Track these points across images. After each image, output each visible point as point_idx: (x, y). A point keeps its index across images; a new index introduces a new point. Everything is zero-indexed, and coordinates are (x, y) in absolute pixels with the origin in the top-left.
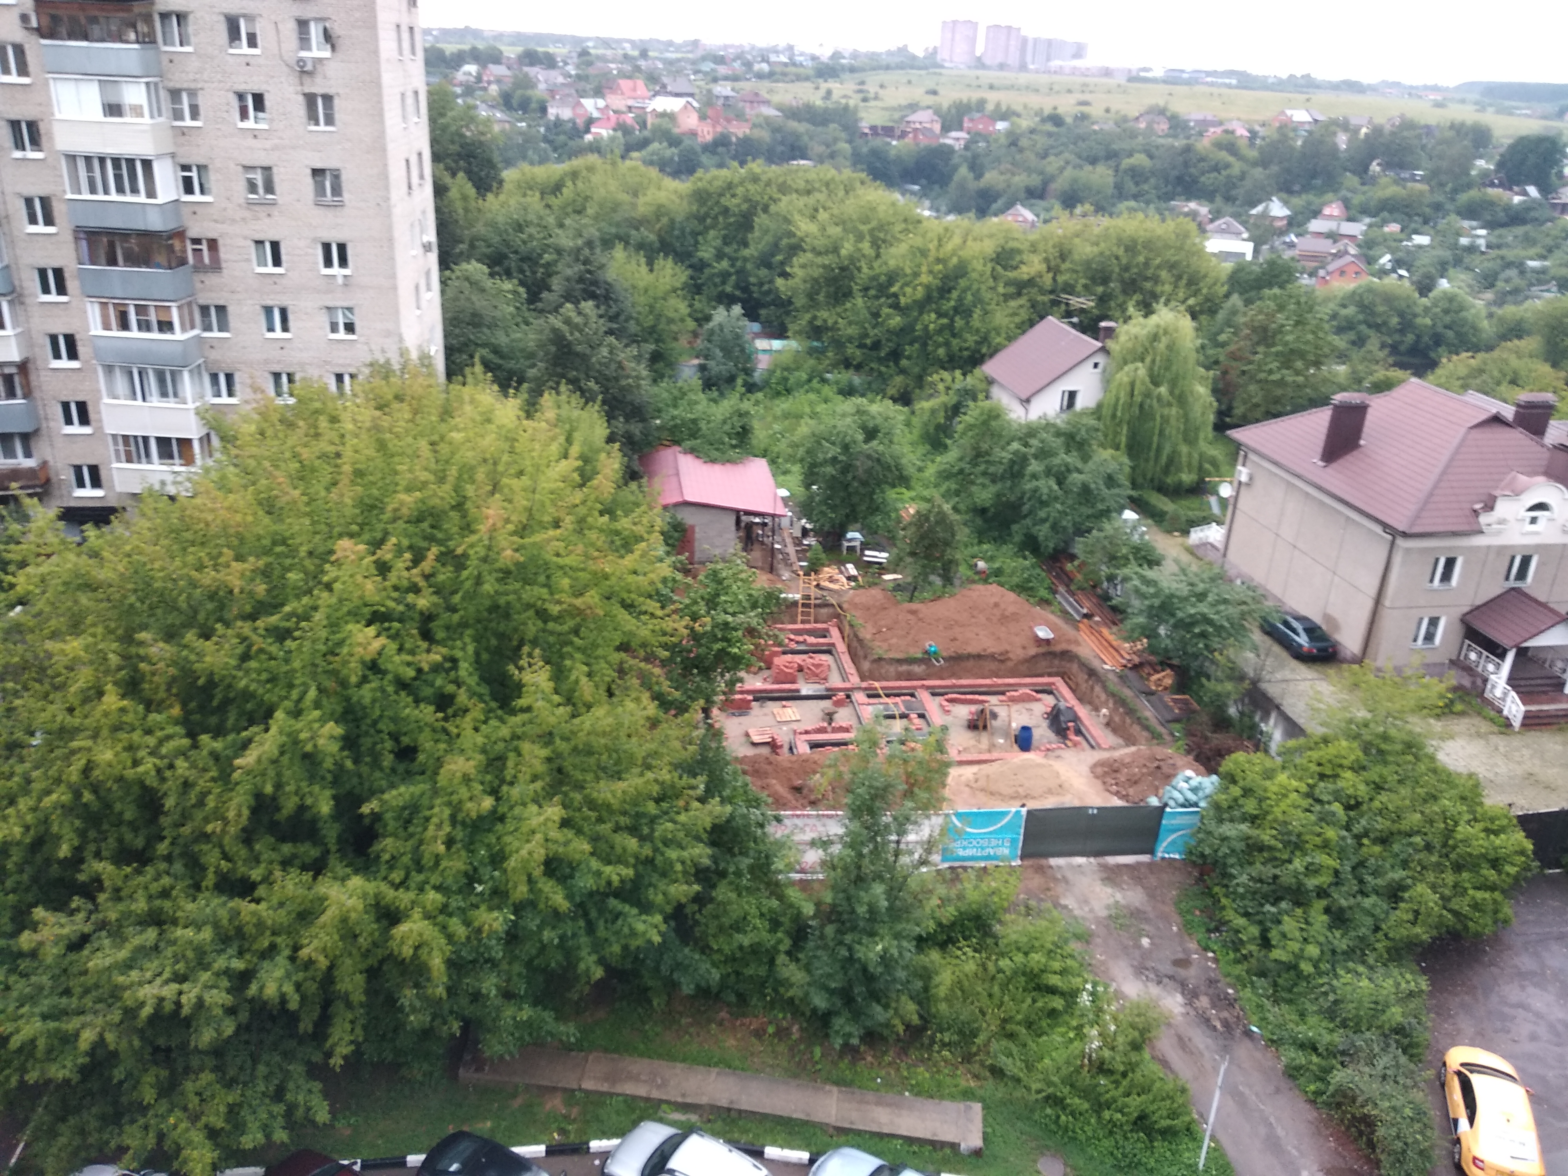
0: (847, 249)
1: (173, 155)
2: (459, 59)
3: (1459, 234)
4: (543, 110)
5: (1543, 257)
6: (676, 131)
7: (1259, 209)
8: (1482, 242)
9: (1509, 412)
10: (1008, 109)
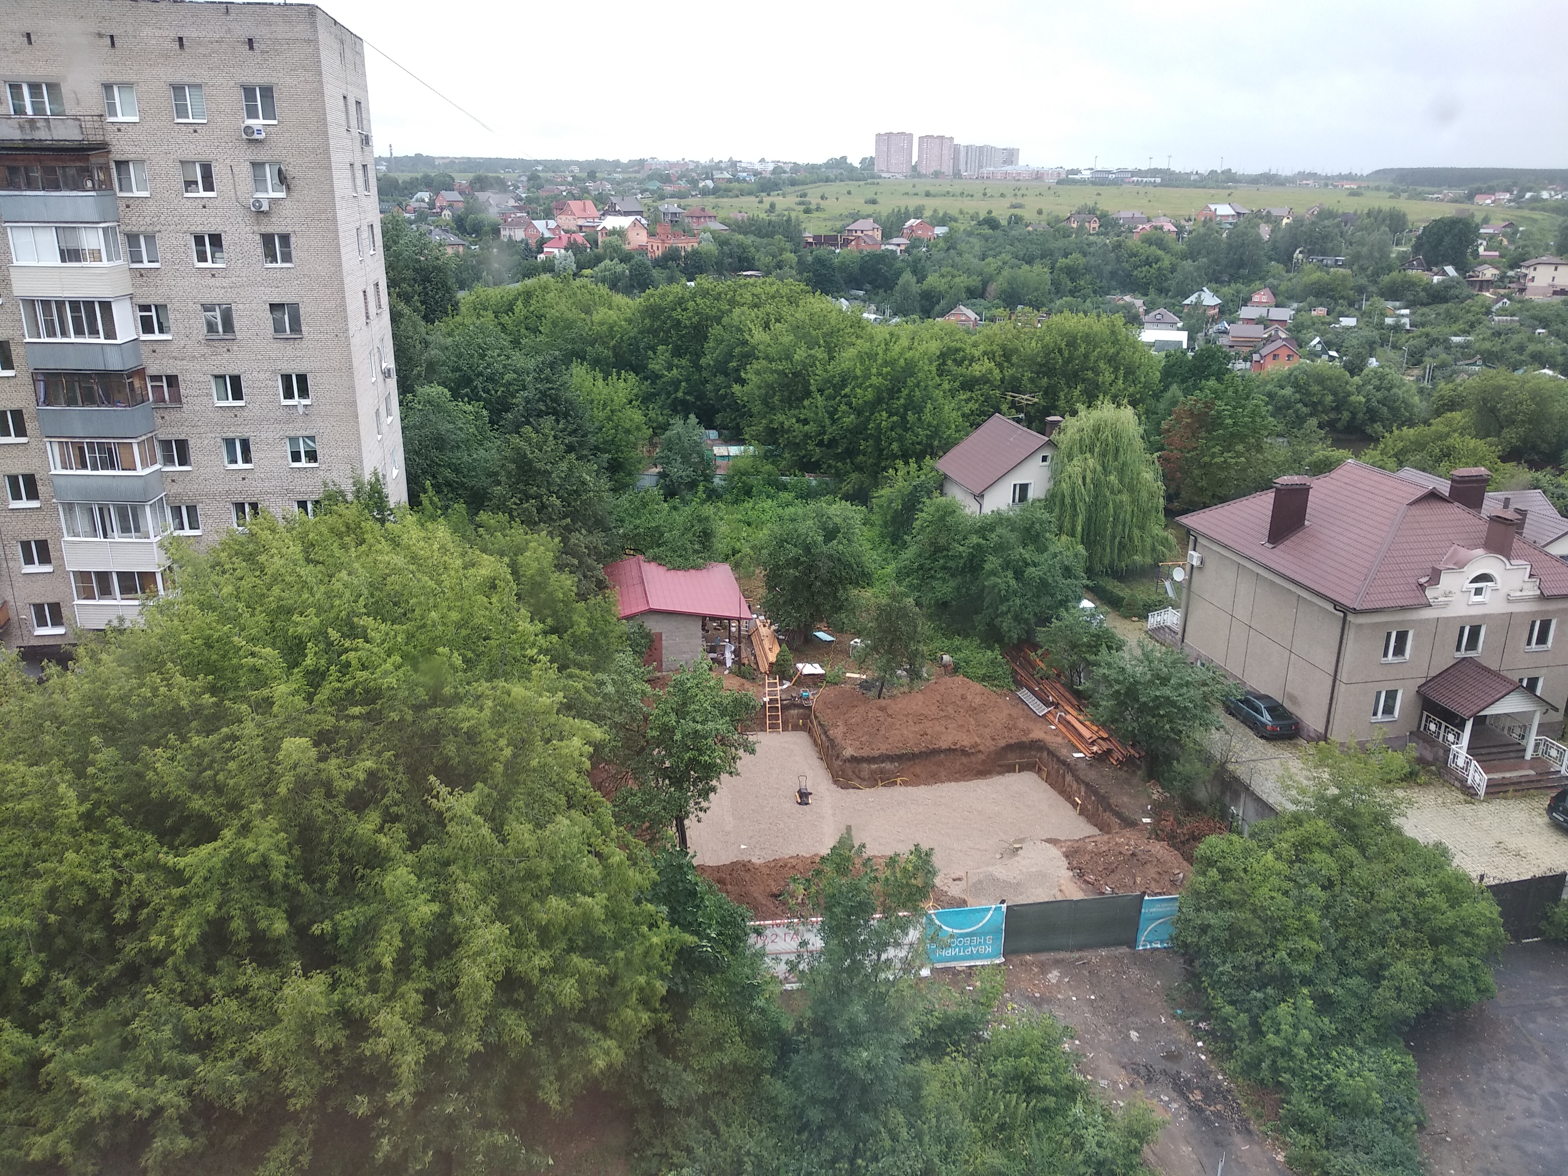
0: (800, 354)
1: (131, 297)
2: (411, 187)
3: (1383, 315)
4: (496, 231)
5: (1466, 333)
6: (627, 247)
7: (1193, 299)
8: (1406, 321)
9: (1444, 486)
10: (945, 214)
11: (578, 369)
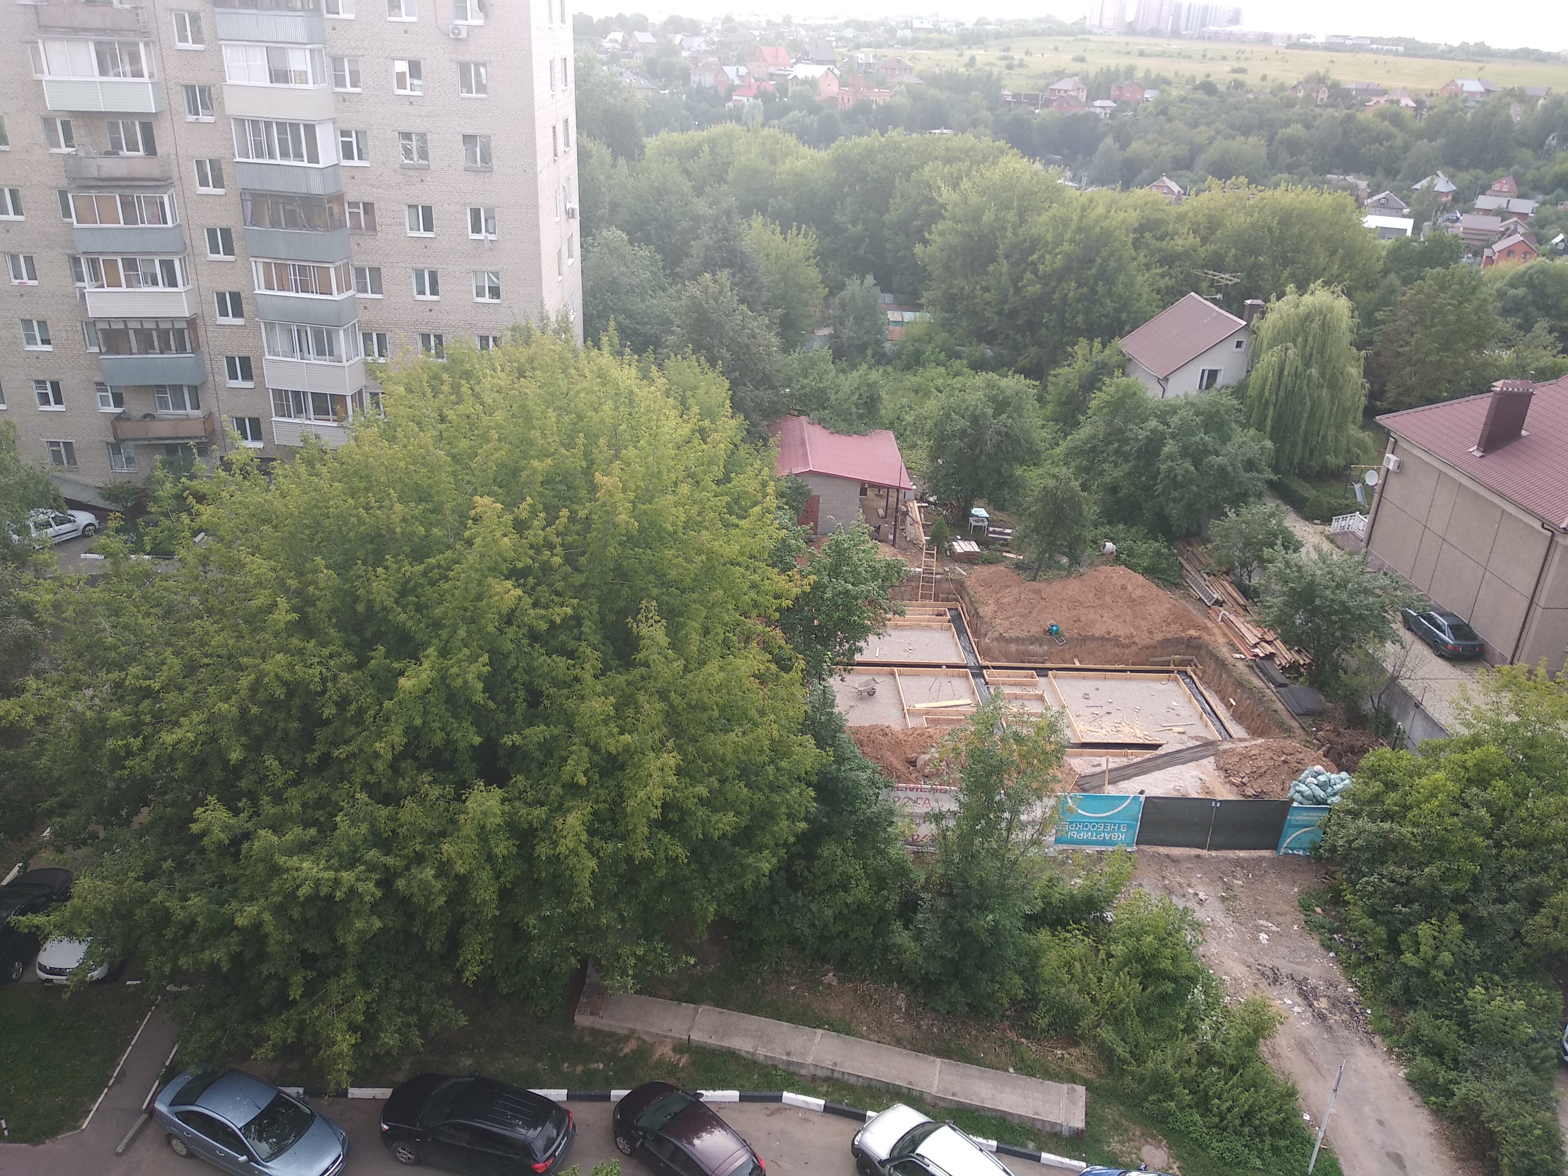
0: (988, 216)
1: (334, 121)
2: (606, 27)
4: (686, 77)
6: (817, 98)
7: (1424, 182)
10: (1159, 75)
11: (757, 221)
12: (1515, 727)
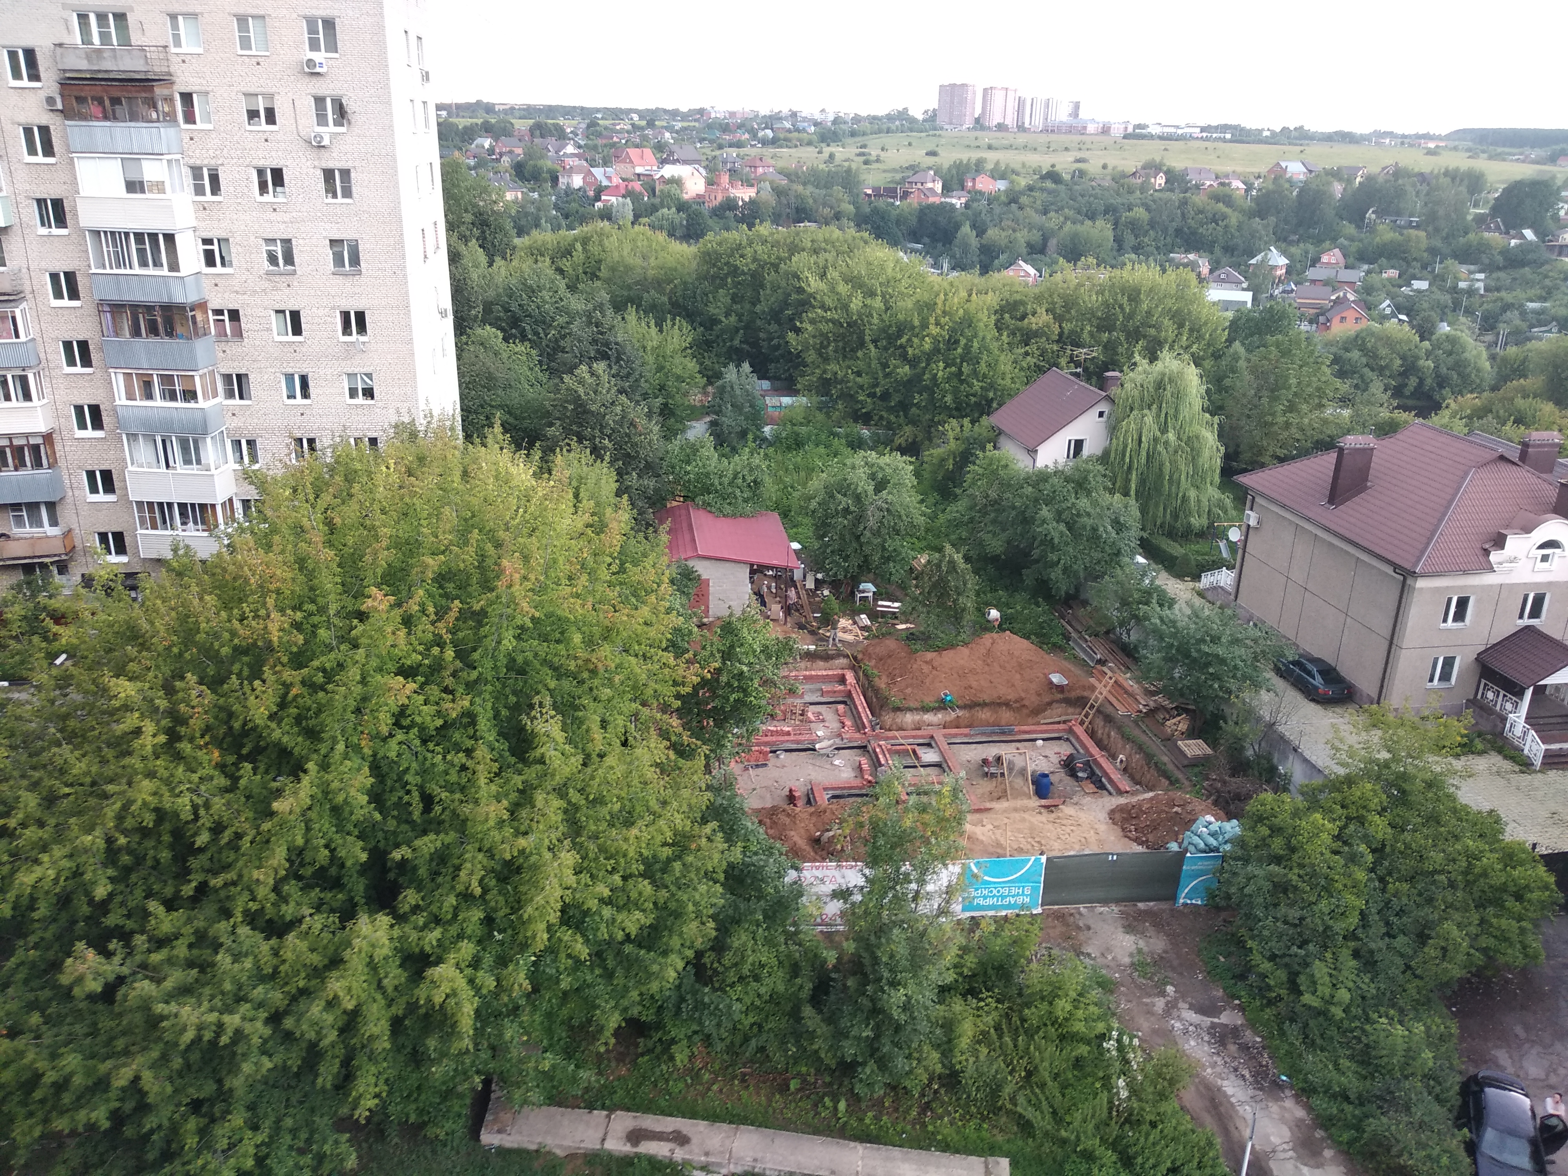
0: (856, 304)
1: (195, 229)
2: (472, 133)
3: (1457, 278)
4: (555, 180)
5: (1543, 299)
6: (686, 197)
7: (1259, 257)
8: (1480, 285)
10: (1007, 166)
11: (631, 315)
12: (1386, 765)
